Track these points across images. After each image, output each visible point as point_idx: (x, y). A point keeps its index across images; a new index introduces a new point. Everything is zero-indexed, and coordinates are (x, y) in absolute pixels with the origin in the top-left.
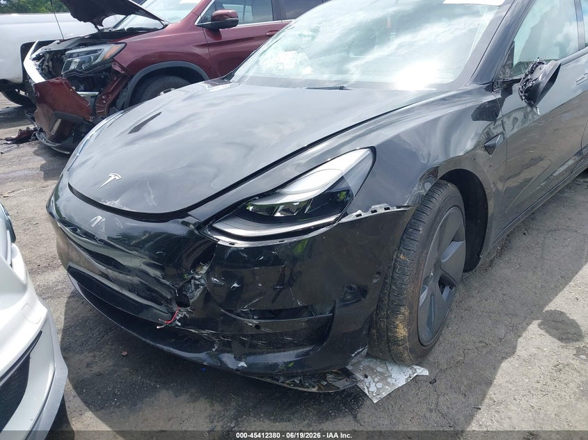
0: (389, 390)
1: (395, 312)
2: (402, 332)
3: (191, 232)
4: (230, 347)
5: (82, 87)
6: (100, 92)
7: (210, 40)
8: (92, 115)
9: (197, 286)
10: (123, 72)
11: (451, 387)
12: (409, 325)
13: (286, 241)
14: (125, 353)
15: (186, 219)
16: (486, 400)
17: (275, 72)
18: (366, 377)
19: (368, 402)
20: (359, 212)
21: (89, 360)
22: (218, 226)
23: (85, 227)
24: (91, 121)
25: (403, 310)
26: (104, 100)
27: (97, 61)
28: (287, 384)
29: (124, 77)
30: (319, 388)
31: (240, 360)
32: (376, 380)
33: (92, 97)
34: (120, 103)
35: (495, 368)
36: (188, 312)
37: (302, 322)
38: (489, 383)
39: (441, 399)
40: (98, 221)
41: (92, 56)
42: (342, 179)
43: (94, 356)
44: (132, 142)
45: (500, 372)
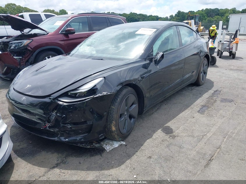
0: (113, 148)
1: (111, 123)
2: (114, 129)
3: (52, 101)
4: (63, 135)
5: (15, 55)
6: (22, 57)
7: (65, 39)
8: (19, 65)
9: (53, 116)
10: (31, 50)
11: (131, 147)
12: (116, 126)
13: (79, 103)
14: (31, 142)
15: (50, 97)
16: (140, 150)
17: (83, 53)
18: (106, 145)
19: (106, 152)
20: (100, 94)
21: (18, 145)
22: (59, 99)
23: (19, 101)
24: (19, 67)
25: (113, 122)
26: (24, 60)
27: (22, 46)
28: (81, 146)
29: (32, 52)
30: (90, 147)
31: (66, 138)
32: (109, 146)
33: (19, 59)
34: (30, 61)
35: (145, 141)
36: (50, 124)
37: (84, 126)
38: (142, 145)
39: (127, 150)
40: (24, 99)
41: (20, 44)
42: (95, 86)
43: (20, 144)
44: (36, 75)
45: (146, 142)
